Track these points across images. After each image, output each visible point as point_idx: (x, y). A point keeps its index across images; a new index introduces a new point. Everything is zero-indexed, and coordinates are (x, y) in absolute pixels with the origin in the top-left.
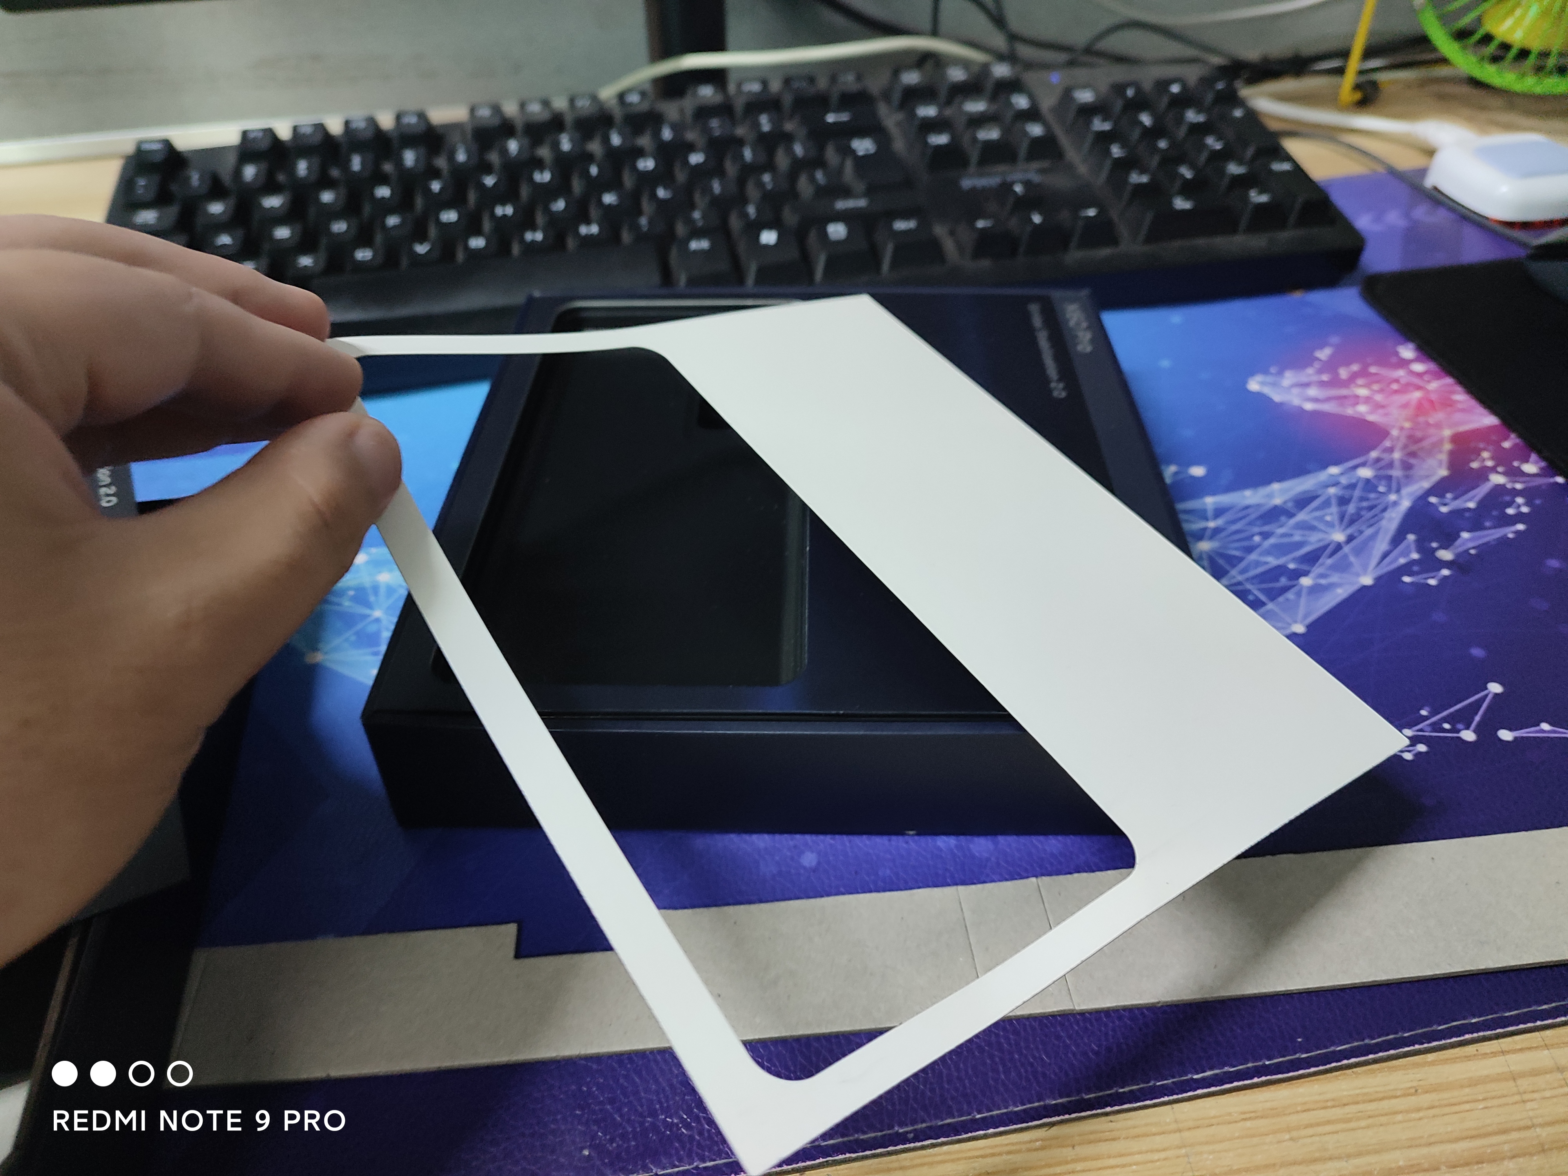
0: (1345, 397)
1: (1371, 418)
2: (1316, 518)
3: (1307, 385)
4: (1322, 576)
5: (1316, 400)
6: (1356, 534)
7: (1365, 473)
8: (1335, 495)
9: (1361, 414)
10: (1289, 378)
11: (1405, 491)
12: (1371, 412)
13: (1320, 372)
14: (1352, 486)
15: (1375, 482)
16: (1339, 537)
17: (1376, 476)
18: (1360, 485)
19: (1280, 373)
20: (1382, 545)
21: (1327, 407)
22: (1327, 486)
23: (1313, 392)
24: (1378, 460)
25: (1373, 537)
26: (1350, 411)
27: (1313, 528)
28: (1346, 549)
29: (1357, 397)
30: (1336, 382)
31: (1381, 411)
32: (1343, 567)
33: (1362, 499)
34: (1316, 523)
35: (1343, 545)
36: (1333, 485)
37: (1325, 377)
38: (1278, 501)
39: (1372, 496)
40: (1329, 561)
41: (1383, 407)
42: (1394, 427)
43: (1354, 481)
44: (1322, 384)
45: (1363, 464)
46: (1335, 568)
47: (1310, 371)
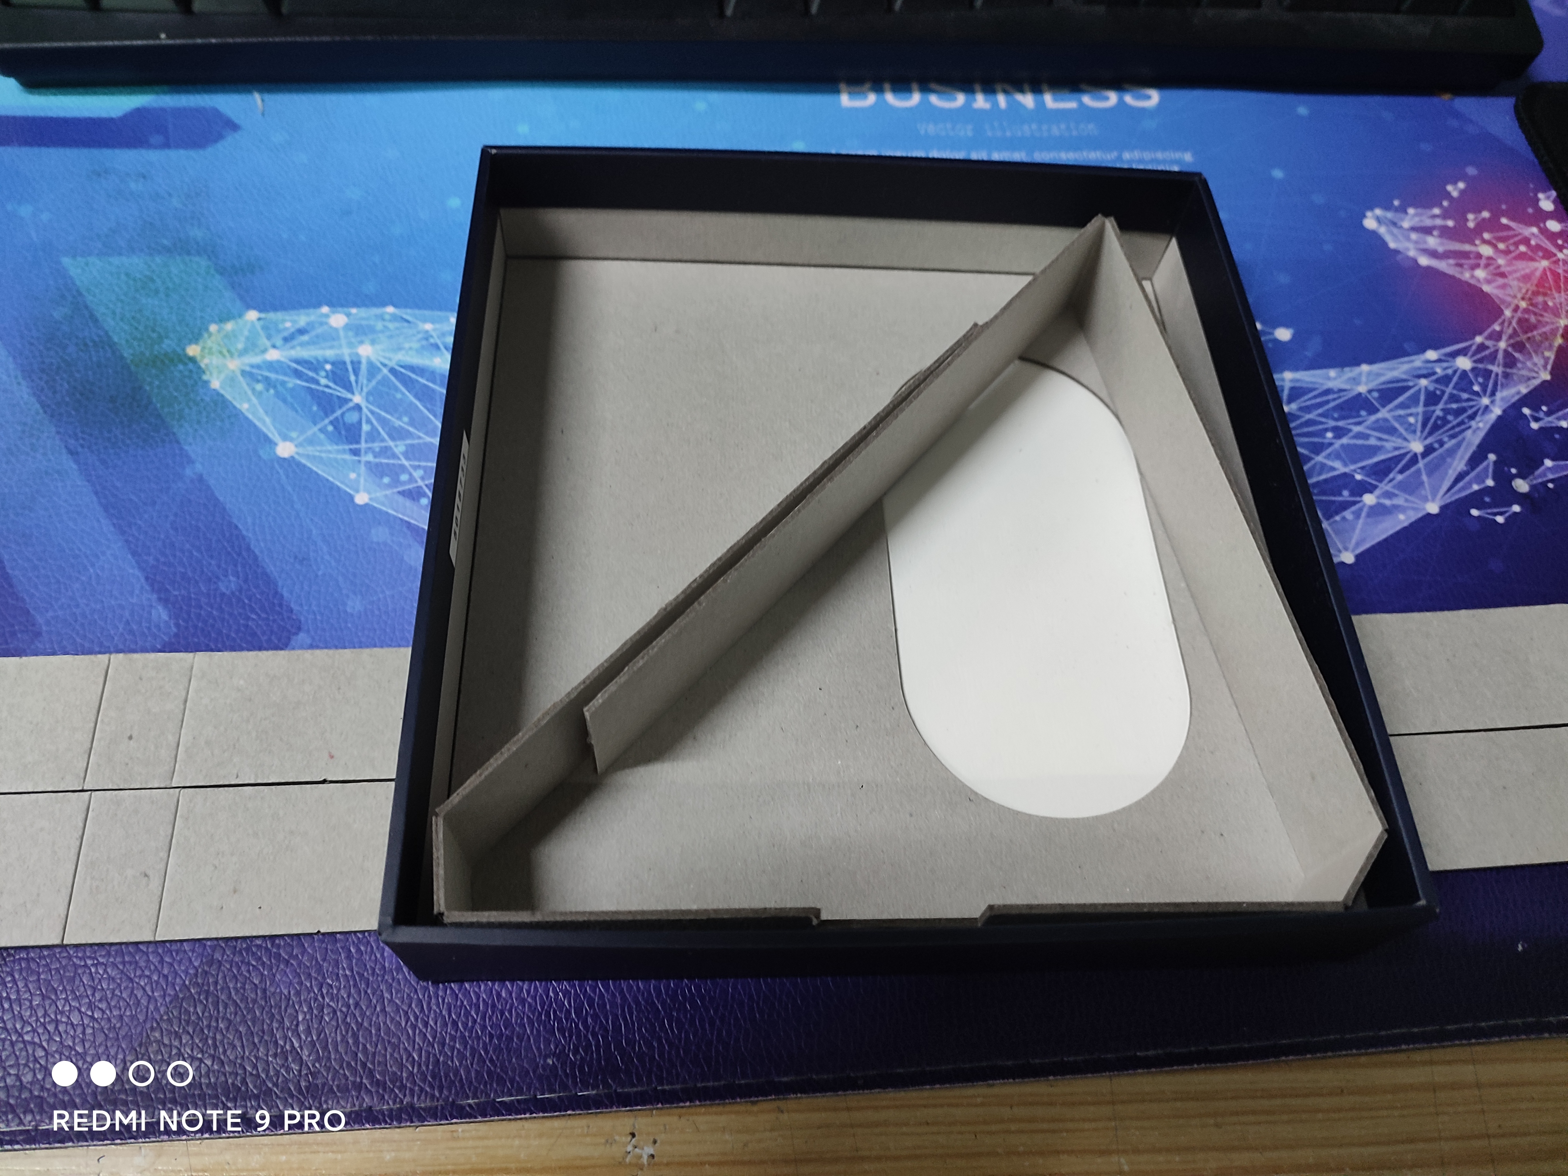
0: (1465, 255)
1: (1486, 288)
2: (1399, 418)
3: (1427, 231)
4: (1388, 495)
5: (1433, 254)
6: (1436, 445)
7: (1464, 363)
8: (1426, 388)
9: (1479, 280)
10: (1412, 217)
11: (1499, 395)
12: (1488, 282)
13: (1445, 216)
14: (1445, 380)
15: (1471, 375)
16: (1417, 447)
17: (1473, 369)
18: (1455, 379)
19: (1403, 210)
20: (1459, 464)
21: (1442, 266)
22: (1419, 377)
23: (1432, 242)
24: (1482, 347)
25: (1452, 452)
26: (1466, 276)
27: (1392, 431)
28: (1421, 464)
29: (1479, 256)
30: (1460, 233)
31: (1501, 281)
32: (1411, 487)
33: (1453, 398)
34: (1397, 425)
35: (1419, 457)
36: (1425, 376)
37: (1450, 223)
38: (1362, 389)
39: (1465, 396)
40: (1400, 477)
41: (1503, 275)
42: (1508, 305)
43: (1450, 371)
44: (1445, 232)
45: (1463, 352)
46: (1404, 487)
47: (1436, 211)
